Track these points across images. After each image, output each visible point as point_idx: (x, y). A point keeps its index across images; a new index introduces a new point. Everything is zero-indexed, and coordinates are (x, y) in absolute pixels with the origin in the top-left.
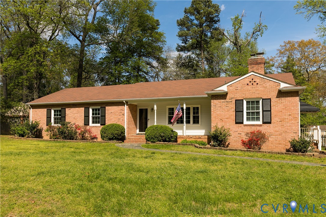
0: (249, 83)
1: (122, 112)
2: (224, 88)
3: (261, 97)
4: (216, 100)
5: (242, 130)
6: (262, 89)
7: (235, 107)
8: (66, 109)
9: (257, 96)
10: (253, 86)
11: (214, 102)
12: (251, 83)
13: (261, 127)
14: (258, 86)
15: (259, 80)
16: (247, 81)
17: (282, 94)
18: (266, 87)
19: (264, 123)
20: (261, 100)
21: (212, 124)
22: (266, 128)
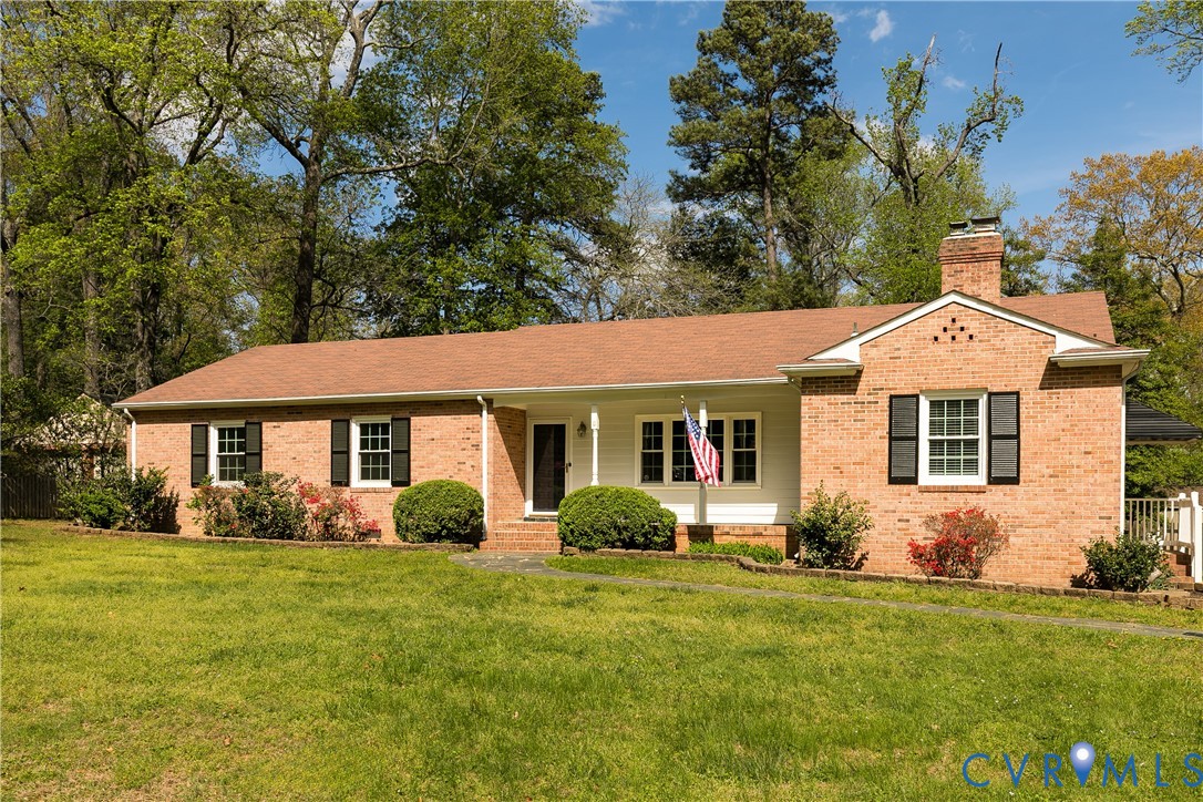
0: (939, 333)
1: (471, 435)
3: (984, 384)
4: (819, 397)
5: (911, 507)
6: (989, 356)
7: (887, 422)
8: (264, 425)
9: (970, 382)
10: (956, 346)
11: (811, 404)
12: (950, 333)
13: (981, 495)
14: (975, 344)
15: (977, 324)
16: (934, 326)
17: (1060, 375)
18: (1002, 351)
19: (993, 481)
20: (985, 397)
21: (804, 486)
22: (999, 499)
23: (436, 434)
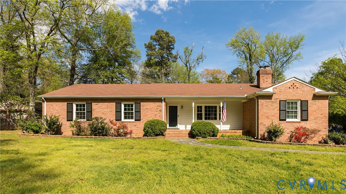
0: (290, 87)
1: (159, 108)
2: (270, 90)
3: (300, 98)
4: (263, 100)
5: (285, 126)
6: (301, 92)
7: (279, 107)
8: (93, 104)
9: (297, 98)
10: (294, 90)
11: (261, 102)
12: (293, 87)
13: (300, 124)
14: (298, 89)
15: (298, 85)
16: (289, 85)
17: (316, 97)
18: (304, 91)
19: (302, 120)
20: (299, 101)
21: (259, 121)
22: (304, 124)
23: (148, 107)
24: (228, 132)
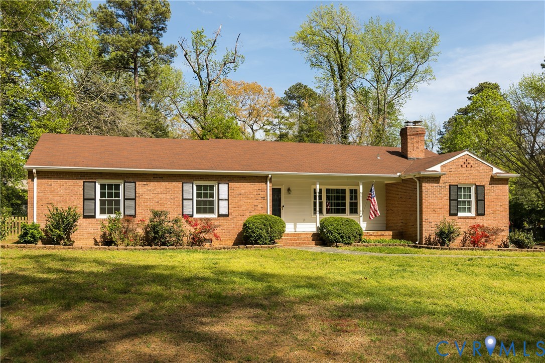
0: (463, 164)
1: (261, 193)
2: (437, 169)
3: (474, 182)
4: (428, 184)
6: (476, 173)
7: (448, 194)
8: (137, 183)
9: (471, 181)
10: (467, 169)
11: (426, 186)
12: (465, 165)
13: (475, 220)
14: (472, 169)
16: (461, 162)
17: (495, 180)
18: (479, 172)
19: (478, 215)
20: (474, 186)
21: (423, 216)
22: (480, 221)
24: (372, 235)
